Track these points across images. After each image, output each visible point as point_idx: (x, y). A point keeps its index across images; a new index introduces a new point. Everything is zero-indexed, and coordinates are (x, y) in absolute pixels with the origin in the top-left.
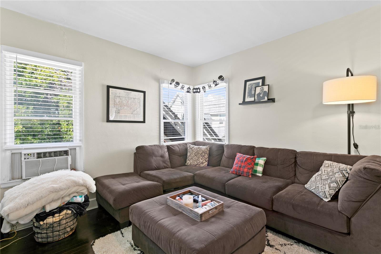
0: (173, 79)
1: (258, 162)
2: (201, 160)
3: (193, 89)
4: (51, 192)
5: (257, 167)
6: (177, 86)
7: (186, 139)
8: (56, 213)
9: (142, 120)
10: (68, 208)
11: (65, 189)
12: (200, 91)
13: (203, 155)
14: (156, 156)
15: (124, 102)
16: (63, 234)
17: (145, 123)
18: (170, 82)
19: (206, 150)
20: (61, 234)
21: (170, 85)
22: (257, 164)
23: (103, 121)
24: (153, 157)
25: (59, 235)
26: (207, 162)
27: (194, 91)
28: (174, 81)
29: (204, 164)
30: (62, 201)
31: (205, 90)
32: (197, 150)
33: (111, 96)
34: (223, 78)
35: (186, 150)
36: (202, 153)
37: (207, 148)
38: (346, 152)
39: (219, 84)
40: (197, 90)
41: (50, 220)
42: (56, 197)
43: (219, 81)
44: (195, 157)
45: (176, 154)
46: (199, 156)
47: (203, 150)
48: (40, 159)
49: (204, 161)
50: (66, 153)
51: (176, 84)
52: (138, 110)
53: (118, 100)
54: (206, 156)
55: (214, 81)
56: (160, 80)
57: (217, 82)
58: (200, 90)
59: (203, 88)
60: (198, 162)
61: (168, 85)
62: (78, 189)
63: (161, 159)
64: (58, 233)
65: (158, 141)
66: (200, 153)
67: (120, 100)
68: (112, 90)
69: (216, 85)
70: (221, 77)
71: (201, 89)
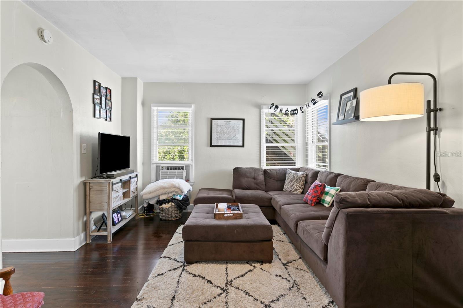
0: (273, 103)
1: (329, 191)
2: (295, 187)
3: (291, 111)
4: (161, 188)
5: (326, 197)
6: (276, 110)
7: (296, 164)
8: (166, 202)
9: (241, 145)
10: (172, 202)
11: (168, 188)
12: (297, 113)
13: (298, 181)
14: (248, 177)
15: (224, 130)
16: (170, 217)
17: (244, 147)
18: (270, 107)
19: (302, 177)
20: (169, 216)
21: (270, 109)
22: (327, 193)
23: (208, 146)
24: (244, 177)
25: (168, 217)
26: (301, 189)
27: (292, 113)
28: (273, 105)
29: (298, 191)
30: (168, 195)
31: (303, 111)
32: (293, 176)
33: (213, 126)
34: (322, 95)
35: (285, 175)
36: (298, 179)
37: (303, 175)
38: (424, 187)
39: (317, 102)
40: (295, 111)
41: (164, 206)
42: (164, 192)
43: (318, 99)
44: (291, 183)
45: (272, 178)
46: (294, 182)
47: (298, 176)
48: (168, 171)
49: (299, 188)
50: (182, 168)
51: (275, 108)
52: (237, 136)
53: (219, 129)
54: (301, 183)
55: (313, 100)
56: (261, 106)
57: (316, 100)
58: (297, 111)
59: (301, 109)
60: (293, 188)
61: (268, 109)
62: (175, 190)
63: (253, 180)
64: (167, 215)
65: (259, 165)
66: (296, 179)
67: (221, 129)
68: (214, 122)
69: (314, 104)
70: (320, 94)
71: (299, 110)
